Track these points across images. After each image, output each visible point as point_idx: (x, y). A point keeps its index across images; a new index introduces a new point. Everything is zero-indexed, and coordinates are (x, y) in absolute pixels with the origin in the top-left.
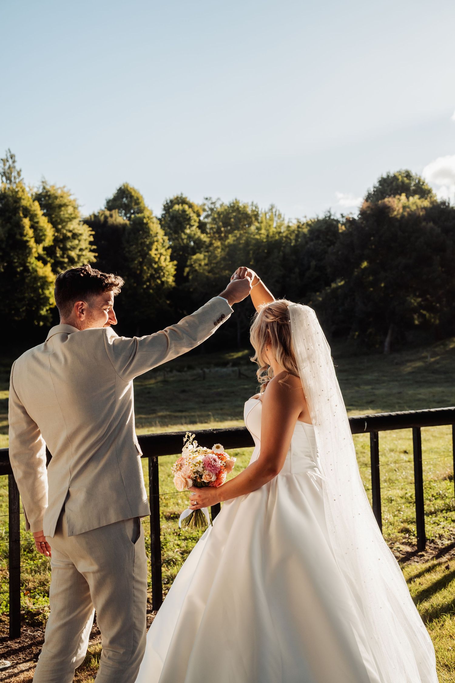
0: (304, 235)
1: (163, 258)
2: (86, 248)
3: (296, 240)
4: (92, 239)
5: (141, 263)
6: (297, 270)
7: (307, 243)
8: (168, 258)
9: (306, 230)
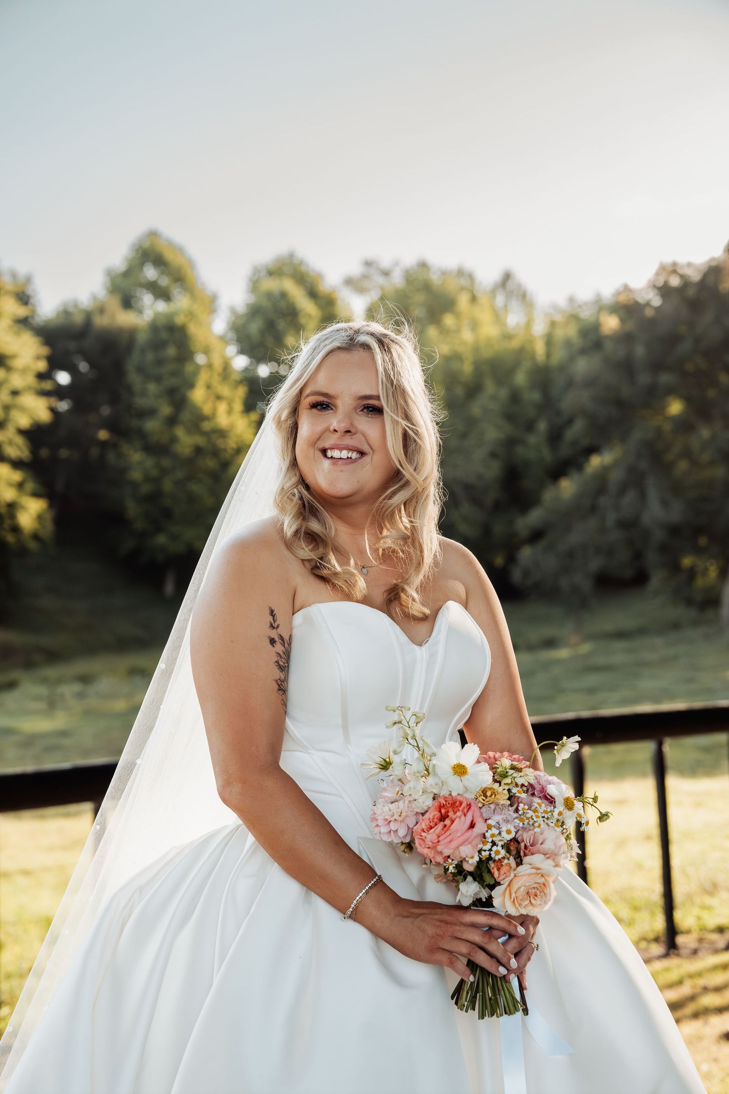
0: (568, 343)
1: (222, 408)
2: (29, 388)
3: (548, 355)
4: (42, 366)
5: (172, 421)
6: (542, 426)
7: (572, 359)
8: (238, 406)
9: (572, 331)
